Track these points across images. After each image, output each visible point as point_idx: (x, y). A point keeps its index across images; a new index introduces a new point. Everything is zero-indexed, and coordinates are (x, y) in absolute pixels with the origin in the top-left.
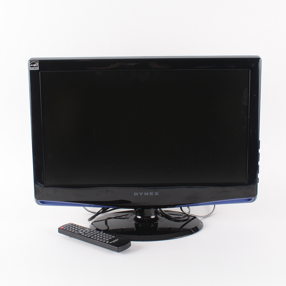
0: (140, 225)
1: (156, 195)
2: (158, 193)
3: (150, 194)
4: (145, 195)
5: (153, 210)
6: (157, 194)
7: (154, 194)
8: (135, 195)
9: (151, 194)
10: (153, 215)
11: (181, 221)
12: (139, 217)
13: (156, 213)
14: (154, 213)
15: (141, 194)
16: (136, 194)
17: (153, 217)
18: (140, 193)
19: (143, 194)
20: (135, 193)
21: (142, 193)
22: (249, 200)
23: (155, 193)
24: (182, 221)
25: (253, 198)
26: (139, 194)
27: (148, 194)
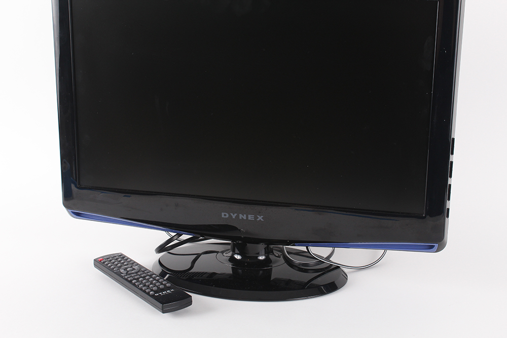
0: (240, 271)
1: (258, 219)
2: (262, 217)
3: (249, 219)
4: (240, 218)
5: (262, 247)
6: (260, 218)
7: (256, 218)
8: (223, 216)
9: (251, 217)
10: (262, 255)
11: (310, 271)
12: (238, 257)
13: (268, 252)
14: (263, 252)
15: (234, 216)
16: (225, 215)
17: (262, 258)
18: (232, 214)
19: (237, 217)
20: (223, 214)
21: (236, 215)
22: (429, 248)
23: (258, 216)
24: (312, 271)
25: (436, 245)
26: (230, 216)
27: (245, 218)
